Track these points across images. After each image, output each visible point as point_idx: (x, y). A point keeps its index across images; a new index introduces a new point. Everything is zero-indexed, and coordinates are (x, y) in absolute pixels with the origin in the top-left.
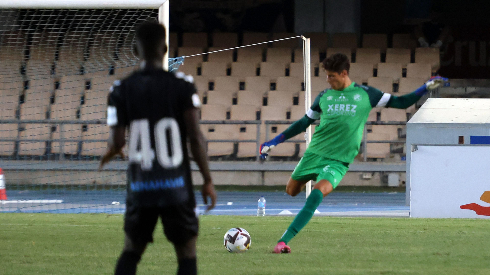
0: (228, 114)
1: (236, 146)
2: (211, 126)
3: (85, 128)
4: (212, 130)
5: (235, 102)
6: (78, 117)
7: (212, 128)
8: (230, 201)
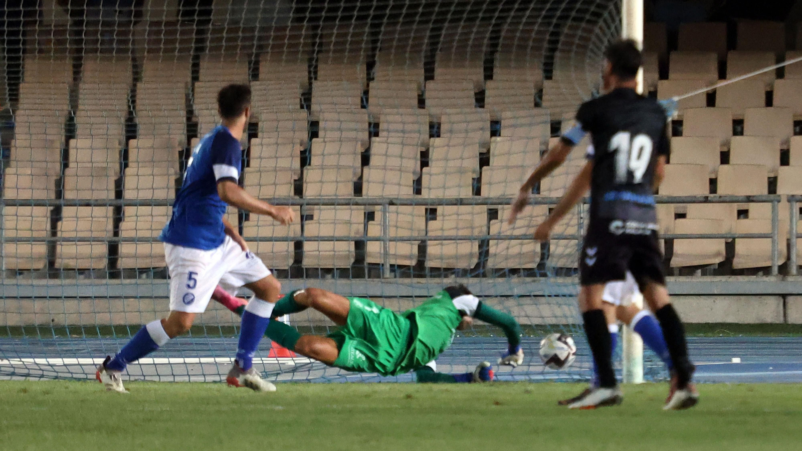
0: (713, 183)
1: (730, 247)
2: (680, 208)
3: (432, 214)
4: (681, 216)
5: (725, 158)
6: (418, 191)
7: (681, 211)
8: (735, 356)
